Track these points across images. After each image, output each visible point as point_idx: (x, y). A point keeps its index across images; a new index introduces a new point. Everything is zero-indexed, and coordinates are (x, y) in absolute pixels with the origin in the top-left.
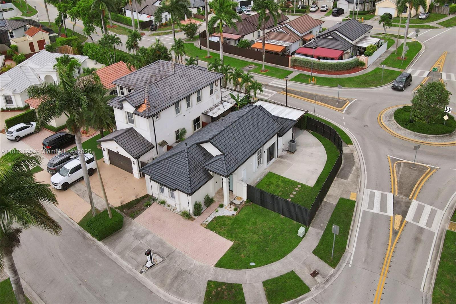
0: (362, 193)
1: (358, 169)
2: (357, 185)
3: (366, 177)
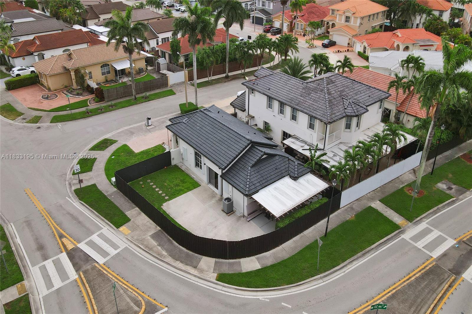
0: (124, 239)
1: (161, 255)
2: (136, 241)
3: (143, 257)
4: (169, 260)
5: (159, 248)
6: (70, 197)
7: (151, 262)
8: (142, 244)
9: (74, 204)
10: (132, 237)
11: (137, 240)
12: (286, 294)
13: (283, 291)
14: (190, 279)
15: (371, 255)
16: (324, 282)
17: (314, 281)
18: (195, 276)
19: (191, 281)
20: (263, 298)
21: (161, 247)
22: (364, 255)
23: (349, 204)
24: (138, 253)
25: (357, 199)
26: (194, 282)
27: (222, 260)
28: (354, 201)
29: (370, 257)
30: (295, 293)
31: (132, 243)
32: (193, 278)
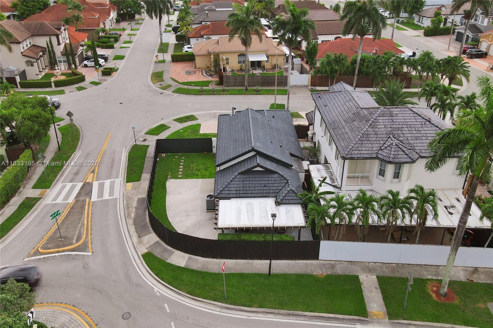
0: (122, 192)
1: (129, 215)
2: (126, 198)
3: (118, 210)
4: (131, 222)
5: (134, 210)
6: (126, 148)
7: (119, 217)
8: (127, 201)
9: (123, 154)
10: (127, 193)
11: (128, 196)
12: (177, 300)
13: (178, 296)
14: (128, 244)
15: (296, 320)
16: (220, 312)
17: (212, 305)
18: (133, 243)
19: (127, 245)
20: (157, 290)
21: (135, 210)
22: (289, 315)
23: (335, 261)
24: (119, 206)
25: (351, 262)
26: (127, 247)
27: (163, 243)
28: (345, 261)
29: (292, 321)
30: (186, 304)
31: (123, 197)
32: (130, 244)
